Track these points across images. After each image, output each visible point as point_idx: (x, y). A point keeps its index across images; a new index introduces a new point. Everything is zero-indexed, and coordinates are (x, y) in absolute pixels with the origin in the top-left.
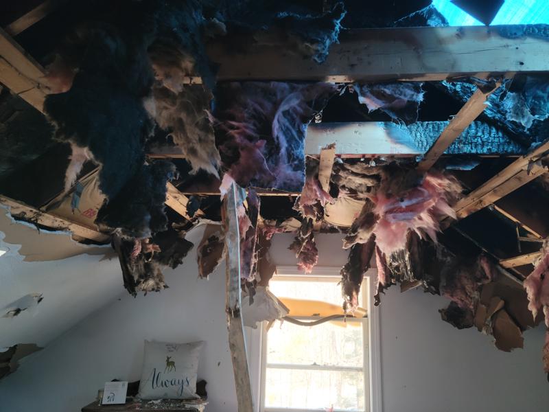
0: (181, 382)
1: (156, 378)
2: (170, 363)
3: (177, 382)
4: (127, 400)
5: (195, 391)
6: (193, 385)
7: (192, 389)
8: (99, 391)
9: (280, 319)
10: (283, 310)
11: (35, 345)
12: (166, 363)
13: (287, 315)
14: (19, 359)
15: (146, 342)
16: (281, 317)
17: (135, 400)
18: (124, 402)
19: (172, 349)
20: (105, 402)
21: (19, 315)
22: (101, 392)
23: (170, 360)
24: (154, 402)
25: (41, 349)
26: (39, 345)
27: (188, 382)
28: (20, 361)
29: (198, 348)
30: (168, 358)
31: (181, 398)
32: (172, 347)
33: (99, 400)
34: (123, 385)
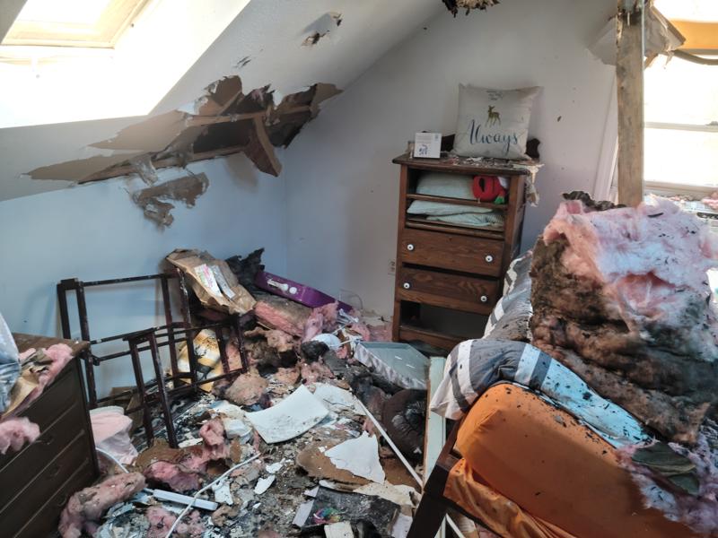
0: (506, 138)
1: (474, 132)
2: (493, 114)
3: (502, 137)
4: (441, 155)
5: (524, 150)
6: (522, 143)
7: (521, 147)
8: (409, 143)
9: (666, 54)
10: (675, 39)
11: (333, 86)
12: (487, 114)
13: (681, 47)
14: (319, 102)
15: (461, 86)
16: (669, 49)
17: (451, 156)
18: (438, 157)
19: (495, 97)
20: (417, 154)
21: (318, 42)
22: (411, 143)
23: (493, 111)
24: (474, 159)
25: (340, 91)
26: (338, 87)
27: (516, 140)
28: (320, 104)
29: (531, 97)
30: (491, 108)
31: (507, 158)
32: (494, 94)
33: (410, 152)
34: (437, 137)
